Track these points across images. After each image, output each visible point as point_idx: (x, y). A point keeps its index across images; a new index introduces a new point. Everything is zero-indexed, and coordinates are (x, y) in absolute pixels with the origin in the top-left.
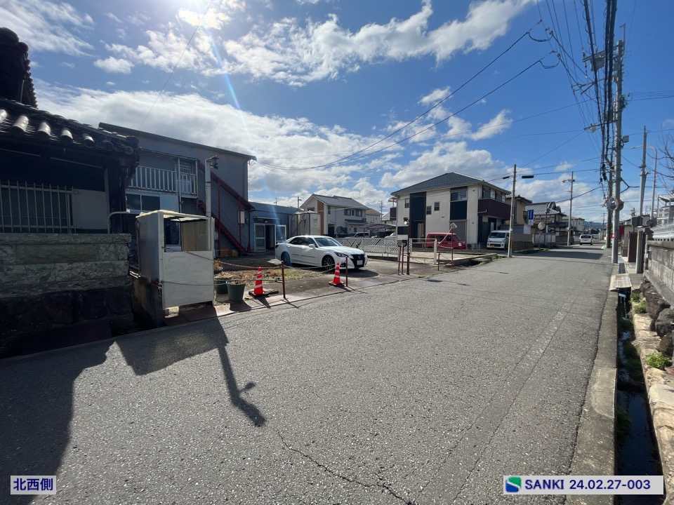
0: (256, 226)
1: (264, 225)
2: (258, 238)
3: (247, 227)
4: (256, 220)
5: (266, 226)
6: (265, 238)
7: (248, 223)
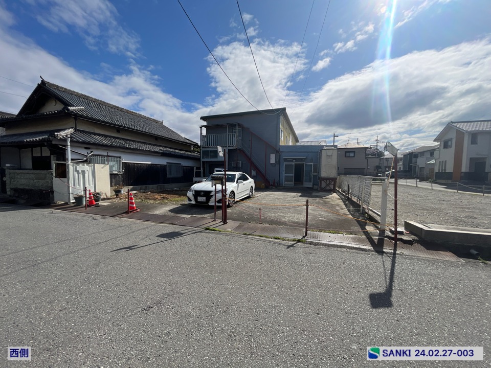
0: (285, 165)
1: (294, 163)
2: (286, 175)
3: (277, 166)
4: (286, 160)
5: (295, 164)
6: (294, 175)
7: (278, 162)
